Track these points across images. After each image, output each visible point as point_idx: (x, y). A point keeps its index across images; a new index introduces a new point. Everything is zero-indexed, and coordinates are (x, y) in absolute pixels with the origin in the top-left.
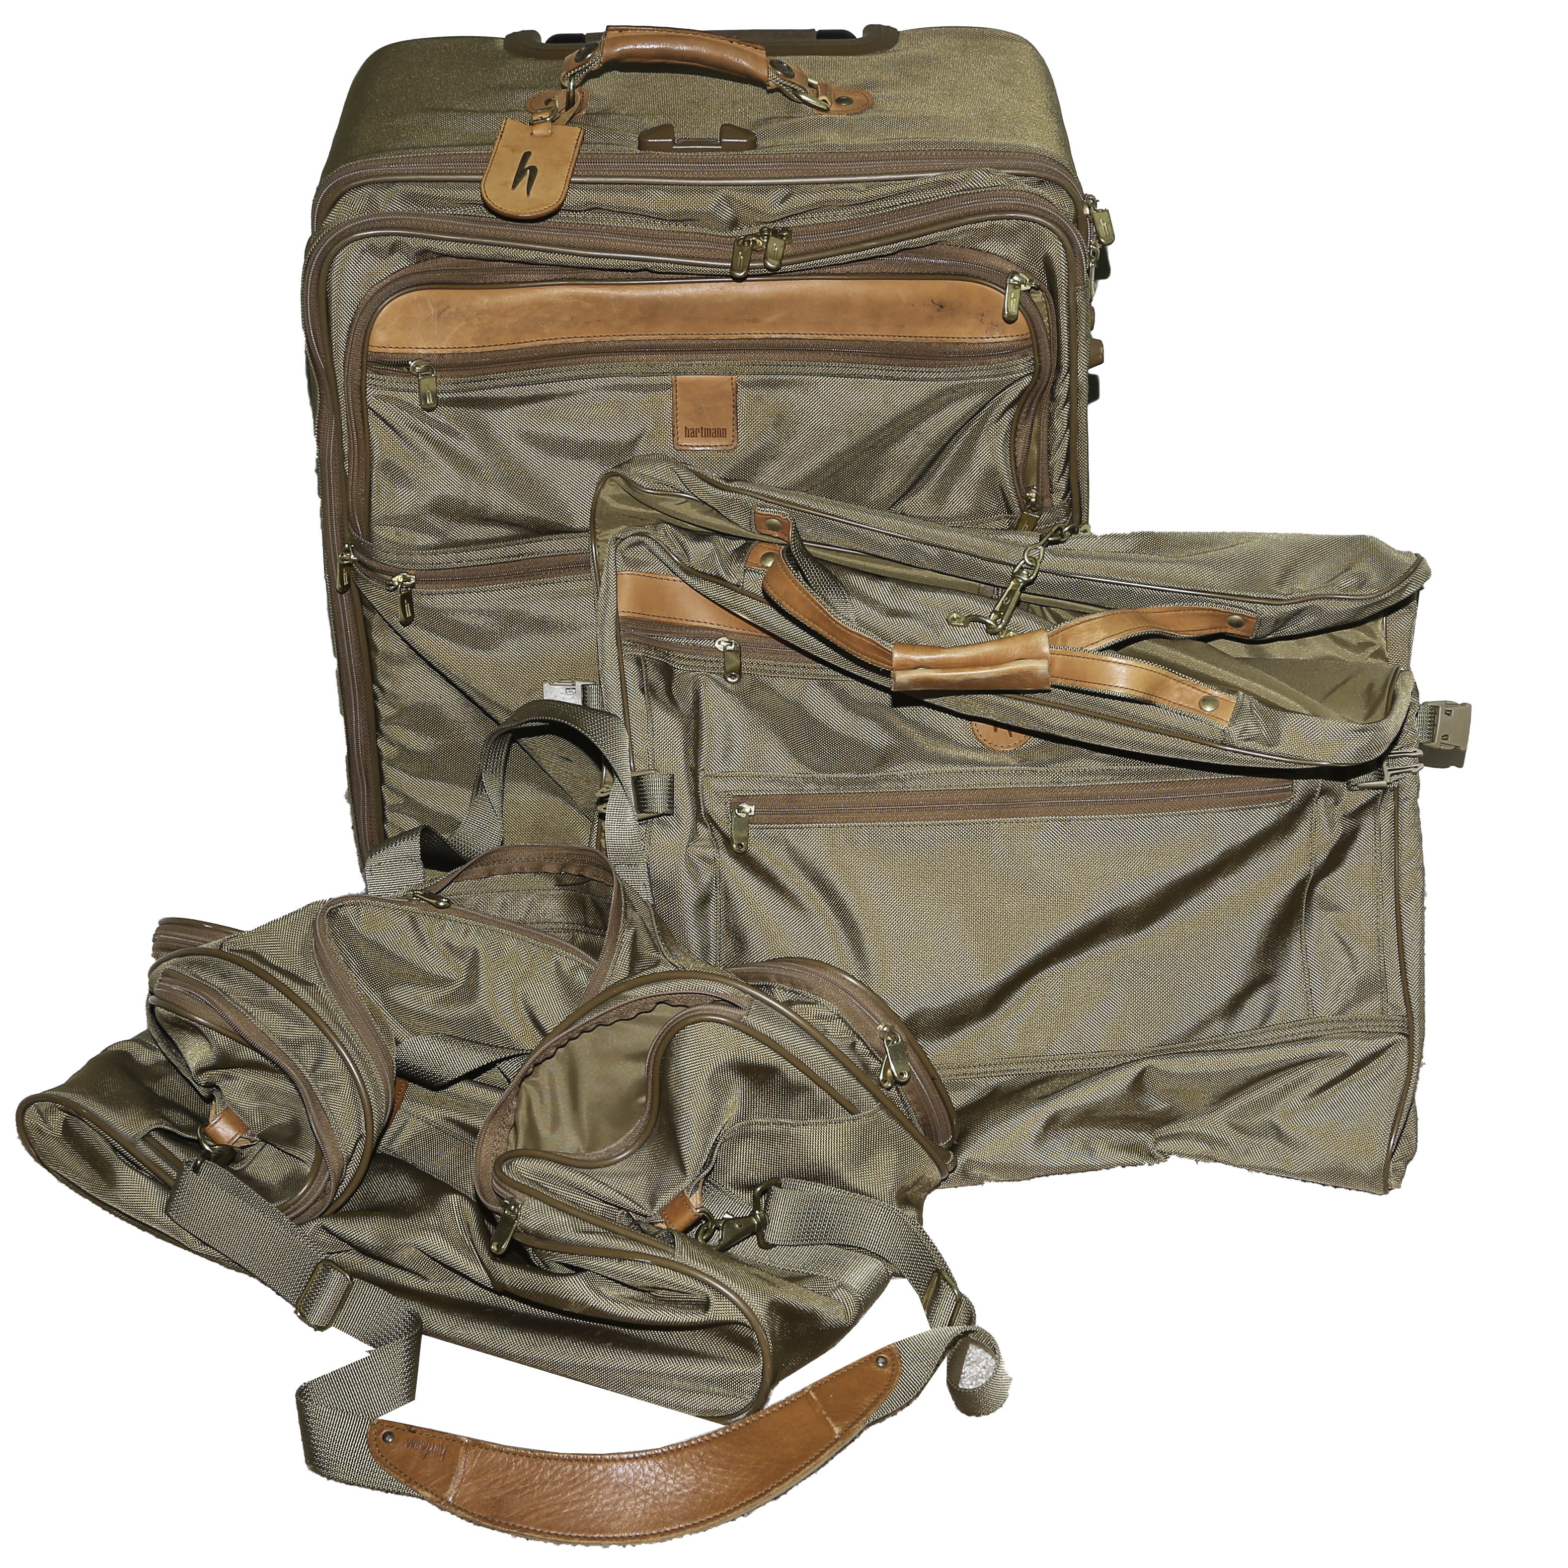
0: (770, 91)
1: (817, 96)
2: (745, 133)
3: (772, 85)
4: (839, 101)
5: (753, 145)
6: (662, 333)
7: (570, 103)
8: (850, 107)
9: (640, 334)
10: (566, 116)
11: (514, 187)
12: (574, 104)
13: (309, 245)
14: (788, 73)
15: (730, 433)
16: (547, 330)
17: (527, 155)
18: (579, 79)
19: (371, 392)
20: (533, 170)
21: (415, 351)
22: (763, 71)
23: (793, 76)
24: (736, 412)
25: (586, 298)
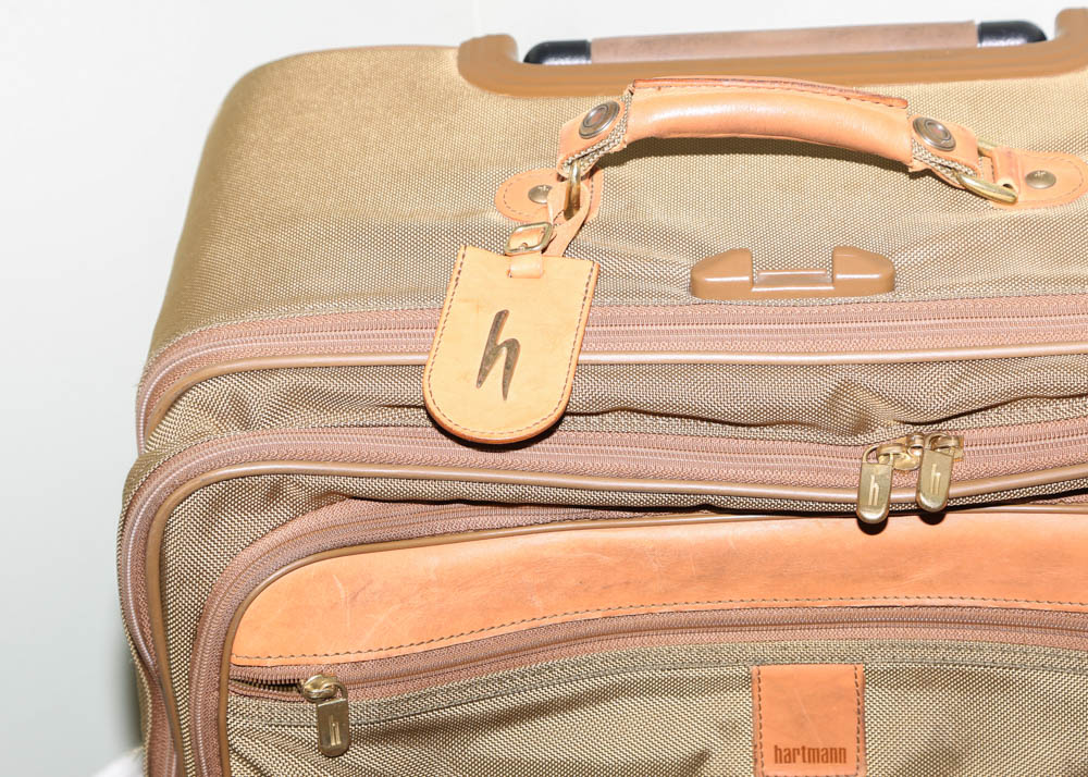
0: (915, 176)
1: (994, 176)
2: (877, 260)
3: (917, 166)
4: (1031, 178)
5: (890, 284)
6: (734, 599)
7: (572, 206)
8: (1053, 192)
9: (698, 601)
10: (565, 231)
11: (480, 382)
12: (578, 207)
13: (129, 484)
14: (945, 143)
15: (852, 754)
16: (538, 603)
17: (501, 317)
18: (587, 166)
19: (234, 723)
20: (513, 345)
21: (311, 660)
22: (900, 143)
23: (952, 148)
24: (862, 721)
25: (606, 550)
